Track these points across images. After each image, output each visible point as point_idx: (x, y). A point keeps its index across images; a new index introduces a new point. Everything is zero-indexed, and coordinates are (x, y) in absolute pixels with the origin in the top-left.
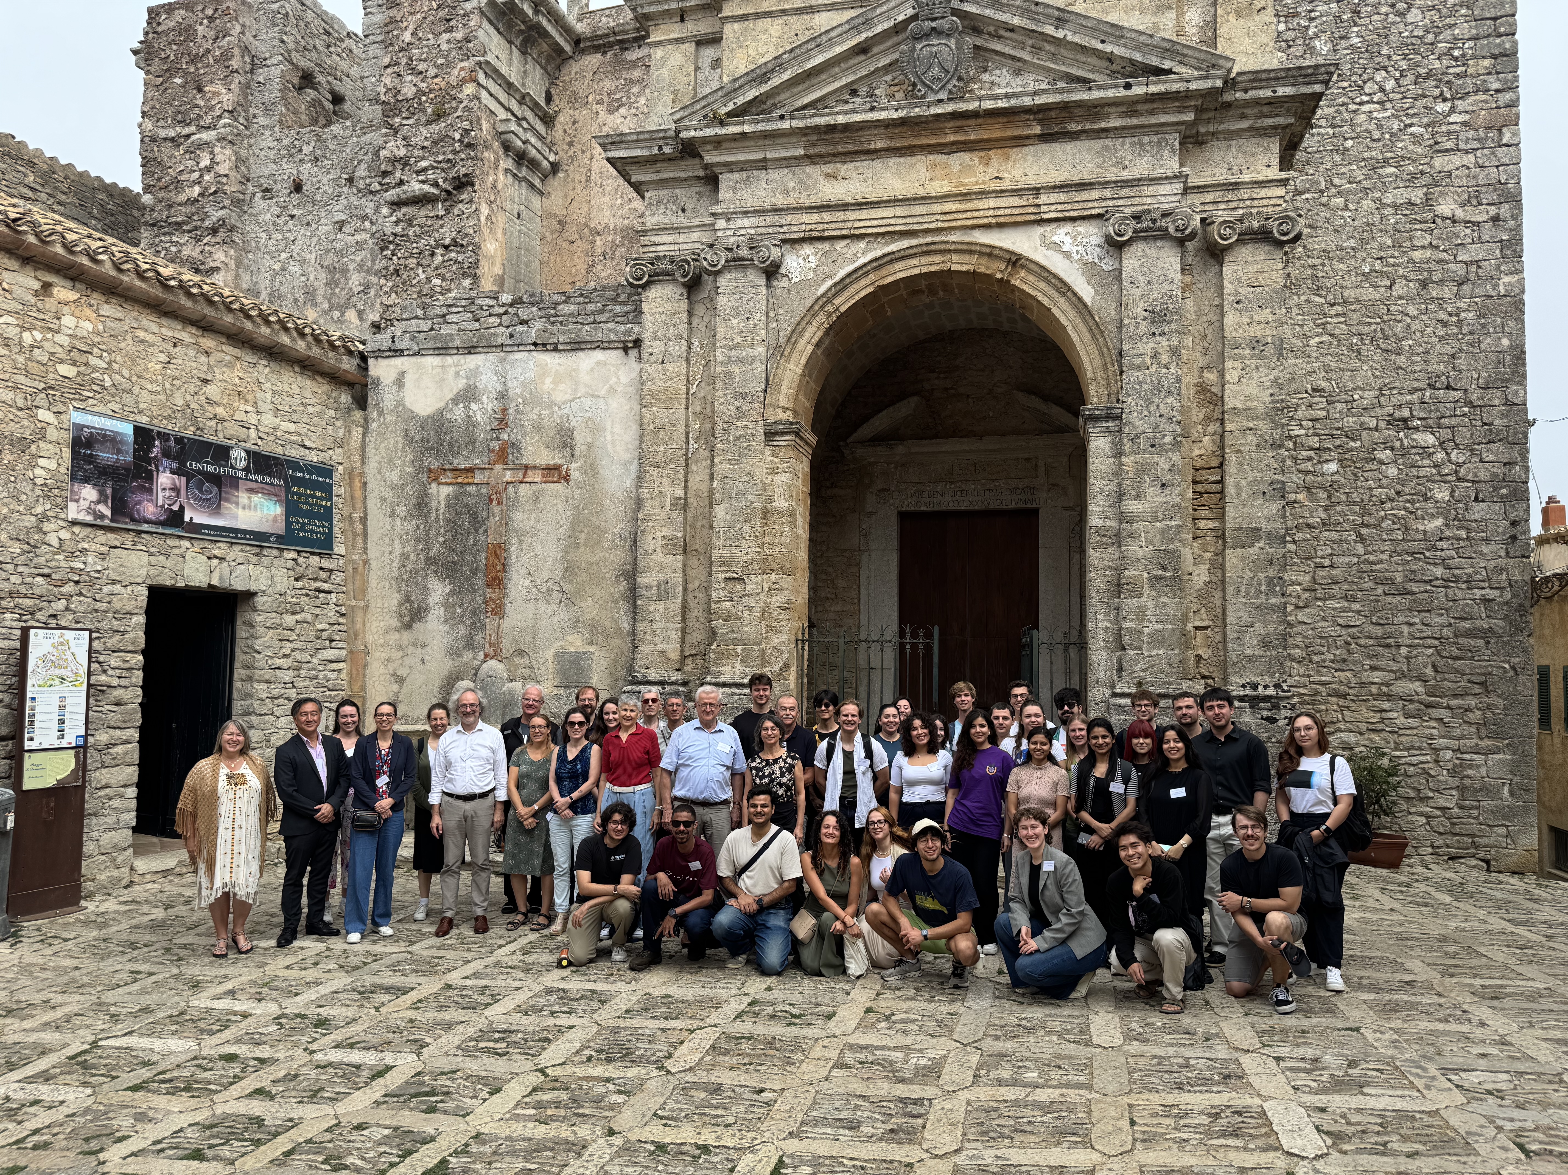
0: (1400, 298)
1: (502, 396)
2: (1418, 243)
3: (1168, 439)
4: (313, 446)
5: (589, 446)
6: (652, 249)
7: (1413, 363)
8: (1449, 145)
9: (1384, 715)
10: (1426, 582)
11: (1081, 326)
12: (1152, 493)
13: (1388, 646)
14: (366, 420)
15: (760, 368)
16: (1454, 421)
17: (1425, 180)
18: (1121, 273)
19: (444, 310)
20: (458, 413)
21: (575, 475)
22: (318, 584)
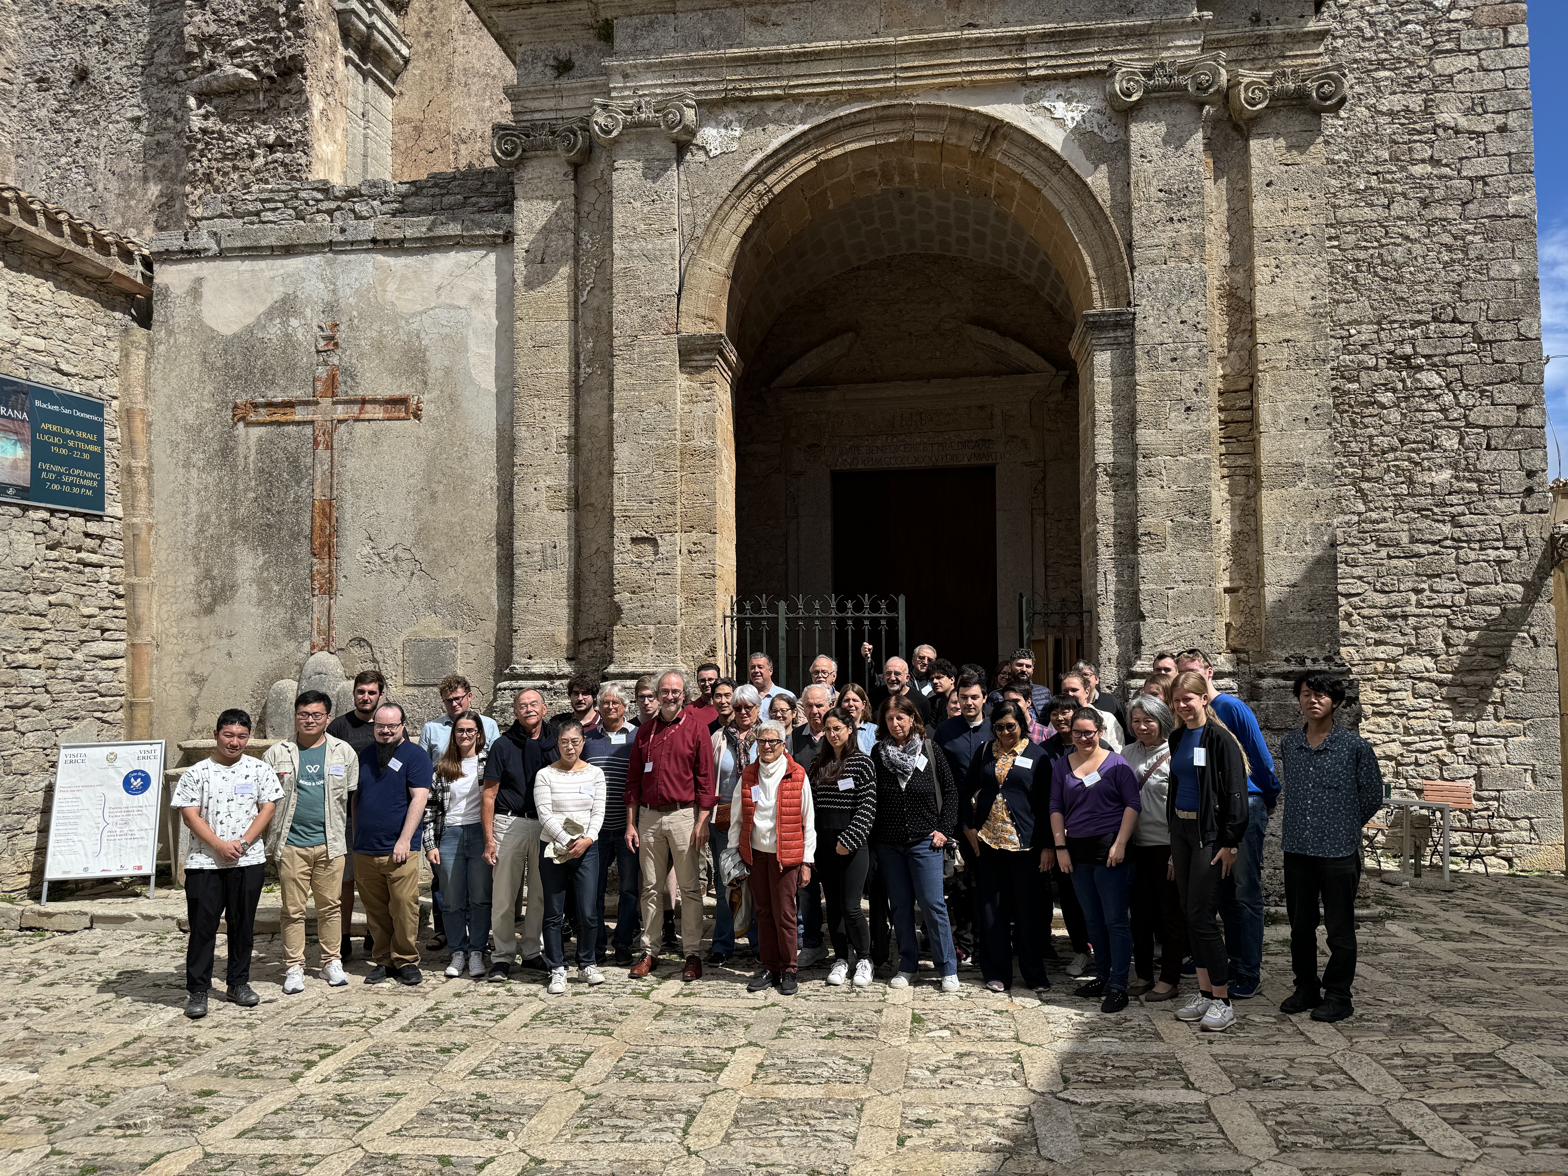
0: (1400, 218)
1: (330, 308)
2: (1418, 156)
3: (1192, 351)
4: (73, 370)
5: (448, 371)
6: (527, 117)
7: (1416, 292)
8: (1449, 46)
9: (1392, 696)
10: (1434, 543)
11: (1080, 211)
12: (1174, 419)
13: (1393, 617)
14: (150, 342)
15: (672, 264)
16: (1461, 359)
17: (1425, 85)
18: (1127, 145)
19: (258, 206)
20: (273, 331)
21: (428, 409)
22: (83, 555)
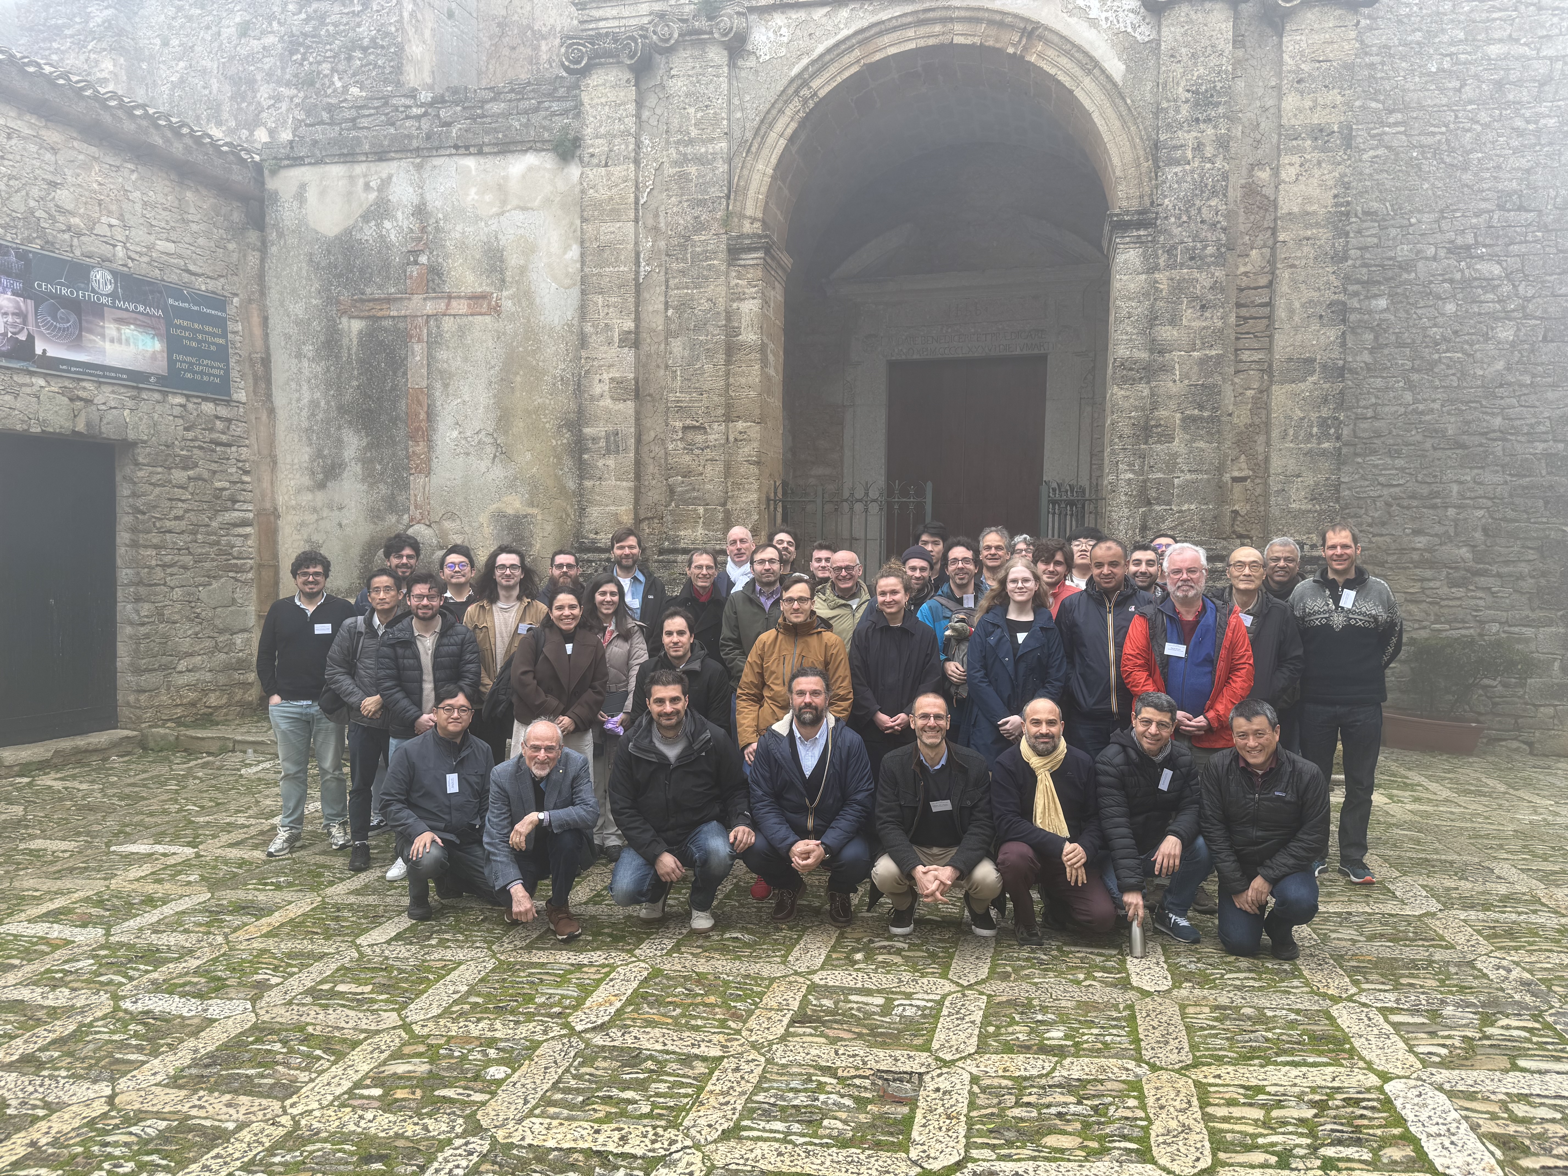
0: (1471, 102)
1: (420, 211)
2: (1497, 35)
3: (1210, 250)
4: (200, 271)
5: (522, 270)
6: (593, 25)
7: (1481, 179)
9: (1425, 584)
10: (1482, 434)
11: (1110, 112)
12: (1188, 315)
13: (1433, 507)
14: (264, 242)
15: (722, 168)
16: (1523, 249)
18: (1159, 45)
19: (354, 113)
20: (369, 232)
21: (508, 305)
22: (215, 436)
